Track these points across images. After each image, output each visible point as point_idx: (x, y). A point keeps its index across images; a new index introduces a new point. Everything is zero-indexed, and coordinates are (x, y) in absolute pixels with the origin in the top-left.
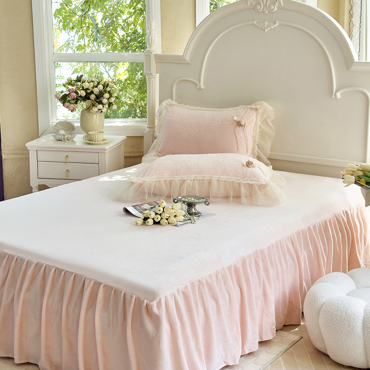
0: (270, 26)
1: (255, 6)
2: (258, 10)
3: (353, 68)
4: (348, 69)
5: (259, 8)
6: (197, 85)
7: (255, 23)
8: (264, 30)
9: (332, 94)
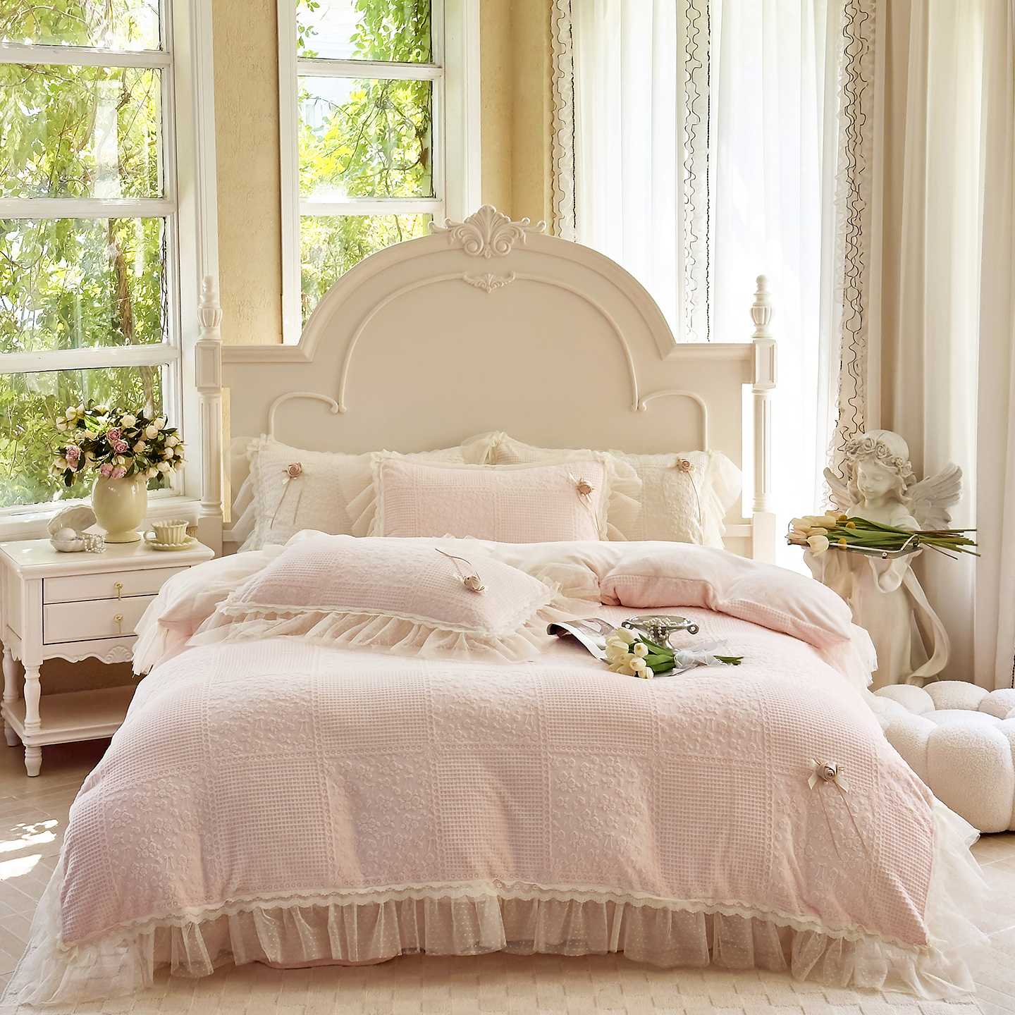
0: (499, 283)
1: (464, 245)
2: (475, 252)
3: (672, 355)
4: (660, 357)
5: (476, 248)
6: (331, 405)
7: (466, 278)
8: (486, 291)
9: (633, 403)
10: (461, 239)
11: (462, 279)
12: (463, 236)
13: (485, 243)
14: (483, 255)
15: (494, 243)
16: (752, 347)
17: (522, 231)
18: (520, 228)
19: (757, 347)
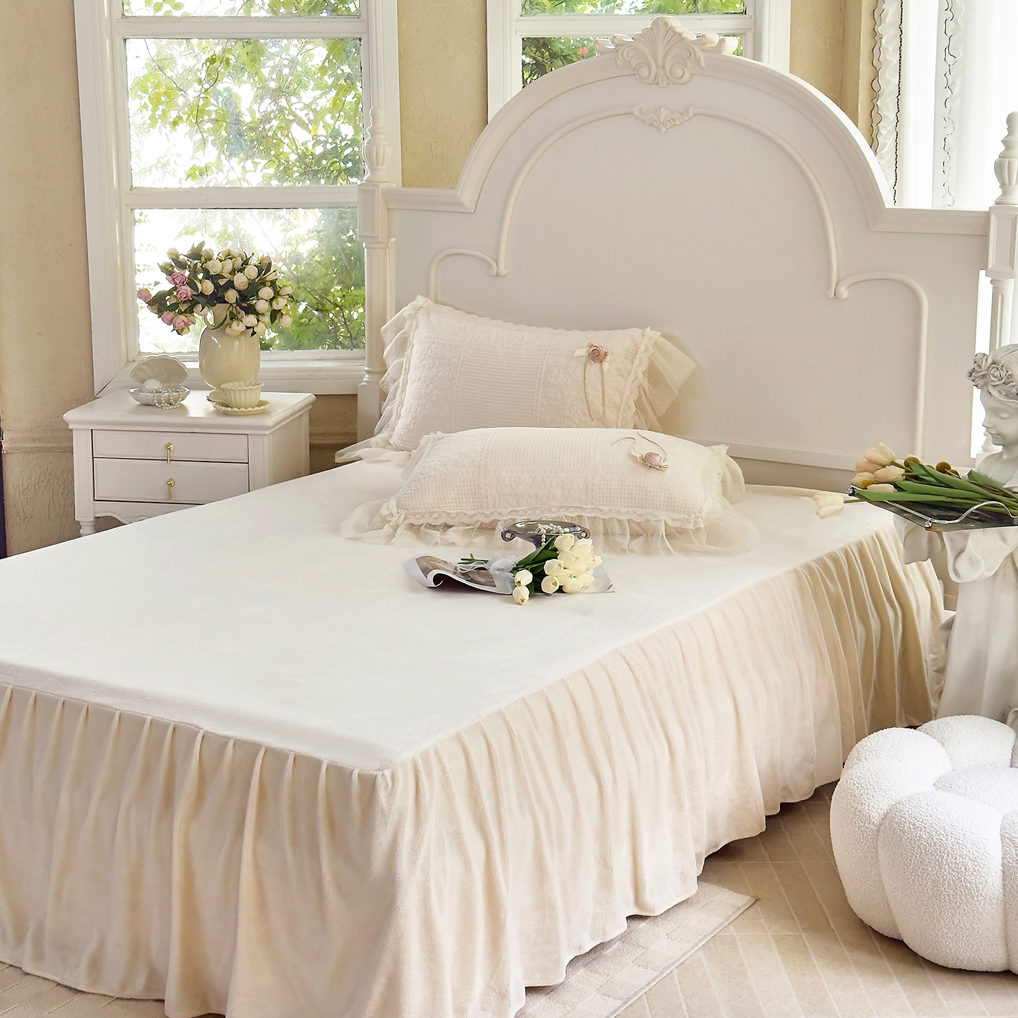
1: (635, 70)
2: (646, 78)
3: (882, 223)
4: (869, 226)
5: (646, 74)
6: (490, 266)
7: (636, 112)
8: (659, 129)
9: (829, 287)
10: (630, 62)
11: (632, 113)
12: (631, 58)
13: (658, 67)
14: (658, 84)
15: (667, 67)
16: (987, 216)
17: (698, 51)
18: (695, 47)
19: (993, 217)
